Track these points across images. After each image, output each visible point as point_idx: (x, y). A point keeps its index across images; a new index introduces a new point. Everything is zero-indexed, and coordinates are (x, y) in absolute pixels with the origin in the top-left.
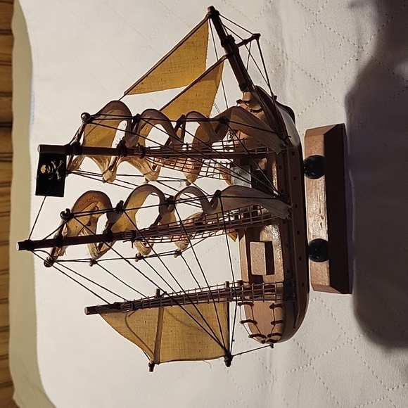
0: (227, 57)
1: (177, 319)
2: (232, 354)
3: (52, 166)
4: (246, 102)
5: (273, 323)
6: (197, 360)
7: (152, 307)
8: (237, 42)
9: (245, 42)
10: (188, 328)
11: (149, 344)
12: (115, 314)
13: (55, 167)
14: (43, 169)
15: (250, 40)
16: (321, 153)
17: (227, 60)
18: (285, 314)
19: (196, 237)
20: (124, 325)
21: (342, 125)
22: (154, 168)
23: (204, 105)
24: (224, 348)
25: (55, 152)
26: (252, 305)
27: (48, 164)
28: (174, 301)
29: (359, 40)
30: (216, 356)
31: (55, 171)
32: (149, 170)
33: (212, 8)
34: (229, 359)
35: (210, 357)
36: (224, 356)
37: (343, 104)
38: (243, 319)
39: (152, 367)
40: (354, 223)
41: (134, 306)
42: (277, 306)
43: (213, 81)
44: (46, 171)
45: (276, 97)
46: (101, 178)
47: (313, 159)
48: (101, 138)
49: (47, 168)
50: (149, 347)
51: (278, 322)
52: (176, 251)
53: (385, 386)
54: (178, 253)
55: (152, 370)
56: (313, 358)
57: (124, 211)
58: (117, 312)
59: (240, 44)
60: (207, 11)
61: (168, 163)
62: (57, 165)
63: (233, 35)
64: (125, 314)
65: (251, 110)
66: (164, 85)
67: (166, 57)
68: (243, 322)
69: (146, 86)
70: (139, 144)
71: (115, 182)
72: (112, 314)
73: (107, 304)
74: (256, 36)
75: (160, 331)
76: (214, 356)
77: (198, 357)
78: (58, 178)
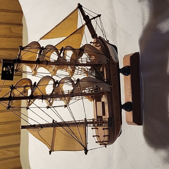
0: (86, 24)
1: (62, 133)
2: (88, 149)
3: (8, 68)
4: (94, 43)
5: (104, 136)
6: (71, 151)
7: (50, 127)
8: (90, 18)
9: (94, 18)
10: (67, 137)
11: (49, 143)
12: (33, 129)
13: (9, 68)
14: (4, 69)
15: (97, 17)
16: (129, 65)
17: (86, 25)
18: (109, 132)
19: (72, 99)
20: (38, 134)
21: (138, 52)
22: (54, 70)
23: (77, 44)
24: (84, 147)
25: (9, 62)
26: (97, 129)
27: (6, 67)
28: (59, 125)
29: (143, 15)
30: (80, 150)
31: (9, 70)
32: (52, 71)
33: (79, 4)
34: (86, 151)
35: (77, 150)
36: (84, 150)
37: (138, 44)
38: (94, 135)
39: (50, 152)
40: (143, 94)
41: (42, 126)
42: (106, 129)
43: (80, 34)
44: (6, 70)
45: (108, 41)
46: (31, 74)
47: (126, 67)
48: (29, 57)
49: (6, 68)
50: (49, 144)
51: (106, 136)
52: (65, 105)
53: (155, 166)
54: (66, 106)
55: (50, 154)
56: (128, 154)
57: (37, 86)
58: (34, 128)
59: (92, 19)
60: (77, 6)
61: (59, 68)
62: (10, 68)
63: (89, 15)
64: (37, 129)
65: (95, 46)
66: (58, 36)
67: (59, 24)
68: (94, 136)
69: (49, 36)
70: (45, 59)
71: (37, 75)
72: (32, 129)
73: (30, 125)
74: (99, 16)
75: (54, 137)
76: (79, 150)
77: (72, 150)
78: (11, 73)
